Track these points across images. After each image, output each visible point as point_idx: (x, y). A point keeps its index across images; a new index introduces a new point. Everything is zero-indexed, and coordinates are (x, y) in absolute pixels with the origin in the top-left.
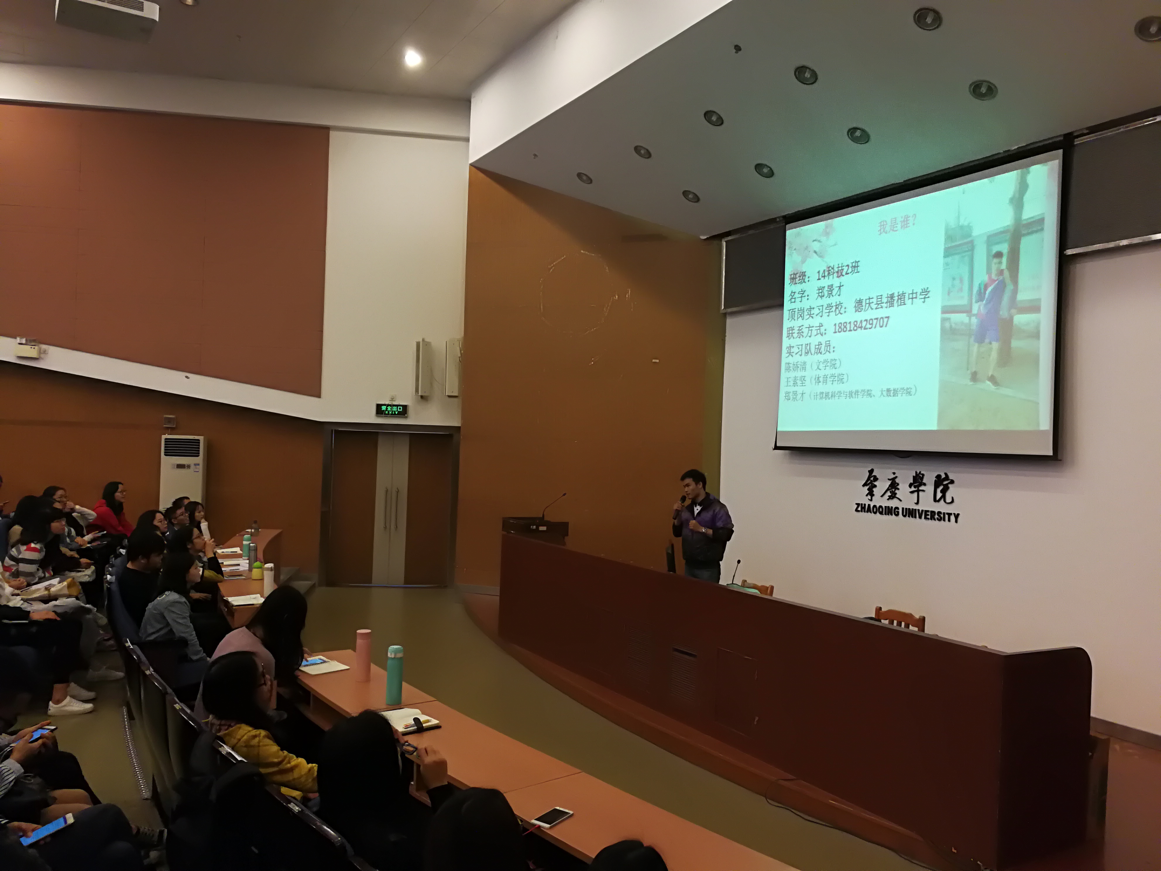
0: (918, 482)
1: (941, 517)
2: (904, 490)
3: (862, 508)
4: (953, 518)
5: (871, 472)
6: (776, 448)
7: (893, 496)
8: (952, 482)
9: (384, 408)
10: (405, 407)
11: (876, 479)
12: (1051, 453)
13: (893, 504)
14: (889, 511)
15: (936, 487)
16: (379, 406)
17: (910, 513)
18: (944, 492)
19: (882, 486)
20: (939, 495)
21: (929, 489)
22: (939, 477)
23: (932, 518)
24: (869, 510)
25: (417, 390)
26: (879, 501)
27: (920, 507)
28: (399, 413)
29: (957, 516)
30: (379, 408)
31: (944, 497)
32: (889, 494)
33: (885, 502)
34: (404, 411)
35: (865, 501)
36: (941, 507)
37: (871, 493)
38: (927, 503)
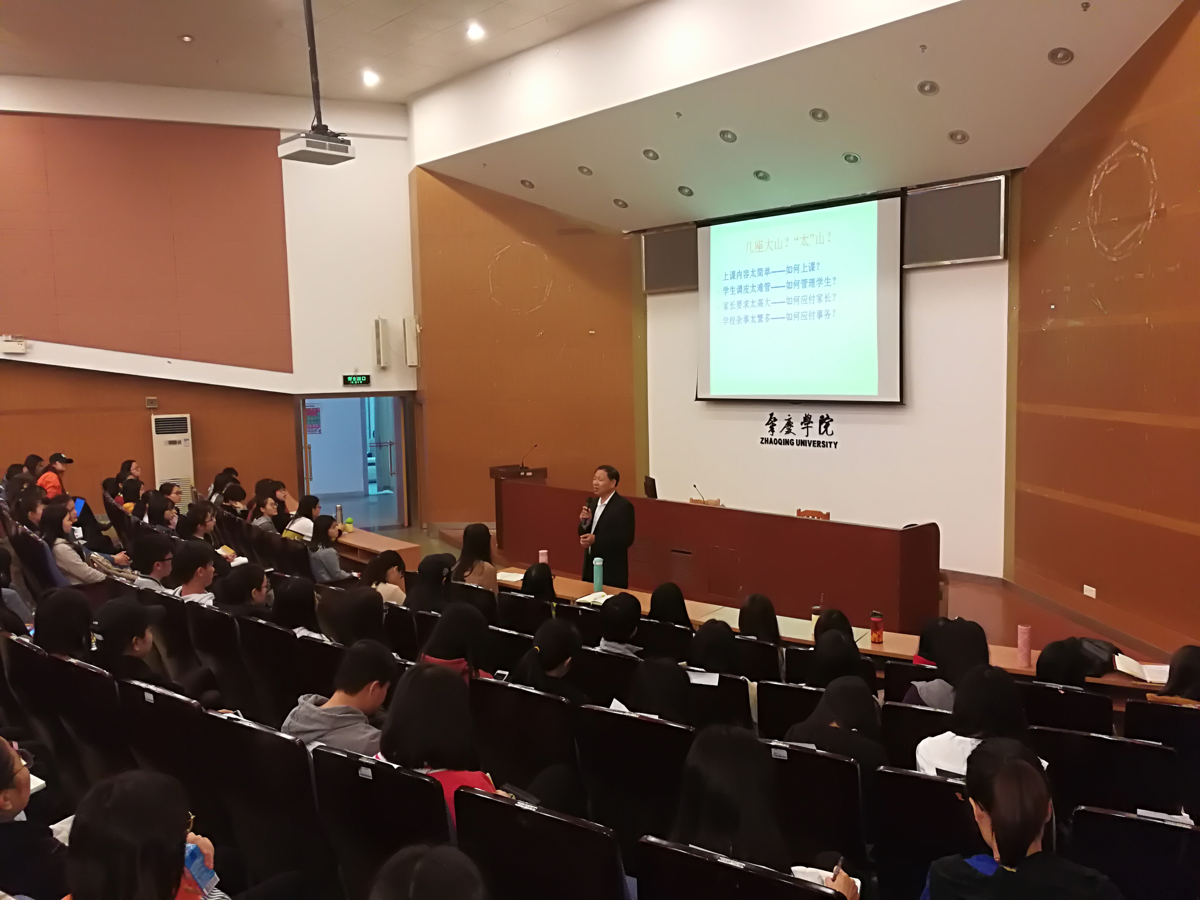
0: (807, 420)
1: (824, 444)
2: (797, 427)
3: (765, 441)
4: (833, 445)
5: (772, 415)
6: (697, 399)
7: (789, 432)
8: (832, 420)
9: (350, 379)
10: (368, 377)
11: (775, 420)
12: (898, 400)
13: (789, 437)
14: (787, 442)
15: (821, 424)
16: (345, 378)
17: (803, 443)
18: (826, 427)
19: (780, 424)
20: (823, 429)
21: (815, 425)
22: (822, 417)
23: (819, 445)
24: (771, 442)
25: (379, 362)
26: (779, 435)
27: (810, 438)
28: (364, 383)
29: (836, 444)
30: (346, 381)
31: (826, 430)
32: (786, 430)
33: (783, 436)
34: (367, 381)
35: (768, 436)
36: (824, 438)
37: (772, 430)
38: (814, 435)
